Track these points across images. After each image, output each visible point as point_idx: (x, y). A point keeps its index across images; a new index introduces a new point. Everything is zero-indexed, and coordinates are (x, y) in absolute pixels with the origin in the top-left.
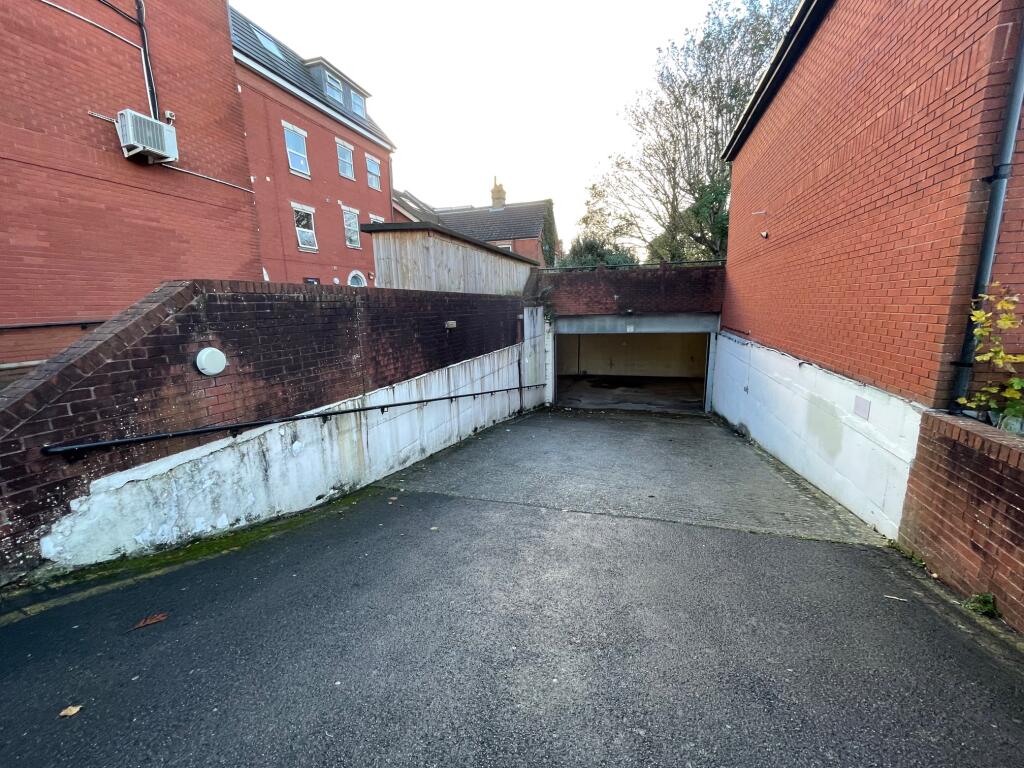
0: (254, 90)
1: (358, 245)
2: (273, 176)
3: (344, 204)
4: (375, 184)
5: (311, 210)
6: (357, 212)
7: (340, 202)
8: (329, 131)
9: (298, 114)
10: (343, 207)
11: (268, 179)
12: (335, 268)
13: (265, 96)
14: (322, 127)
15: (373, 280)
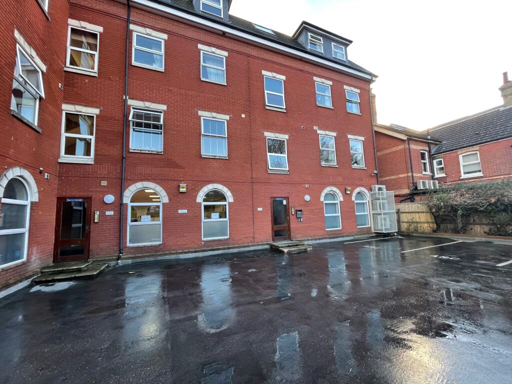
0: (238, 52)
1: (334, 163)
2: (249, 113)
3: (320, 129)
4: (354, 109)
5: (284, 137)
6: (335, 134)
7: (315, 128)
8: (308, 73)
9: (278, 64)
10: (319, 132)
11: (243, 116)
12: (307, 186)
13: (249, 56)
14: (301, 70)
15: (351, 195)
